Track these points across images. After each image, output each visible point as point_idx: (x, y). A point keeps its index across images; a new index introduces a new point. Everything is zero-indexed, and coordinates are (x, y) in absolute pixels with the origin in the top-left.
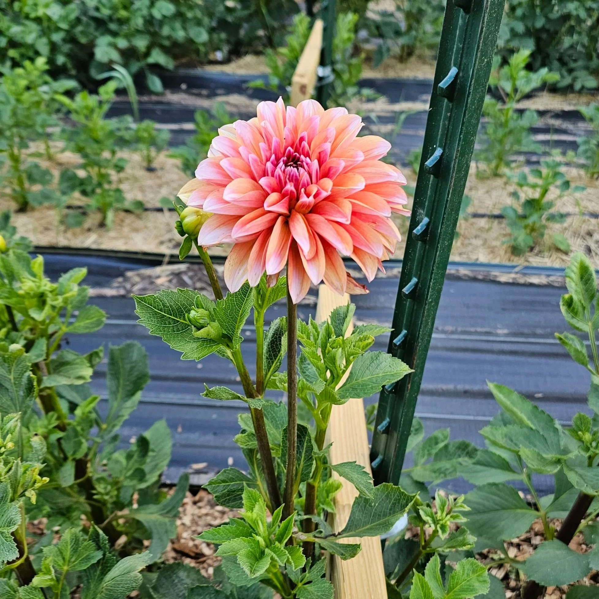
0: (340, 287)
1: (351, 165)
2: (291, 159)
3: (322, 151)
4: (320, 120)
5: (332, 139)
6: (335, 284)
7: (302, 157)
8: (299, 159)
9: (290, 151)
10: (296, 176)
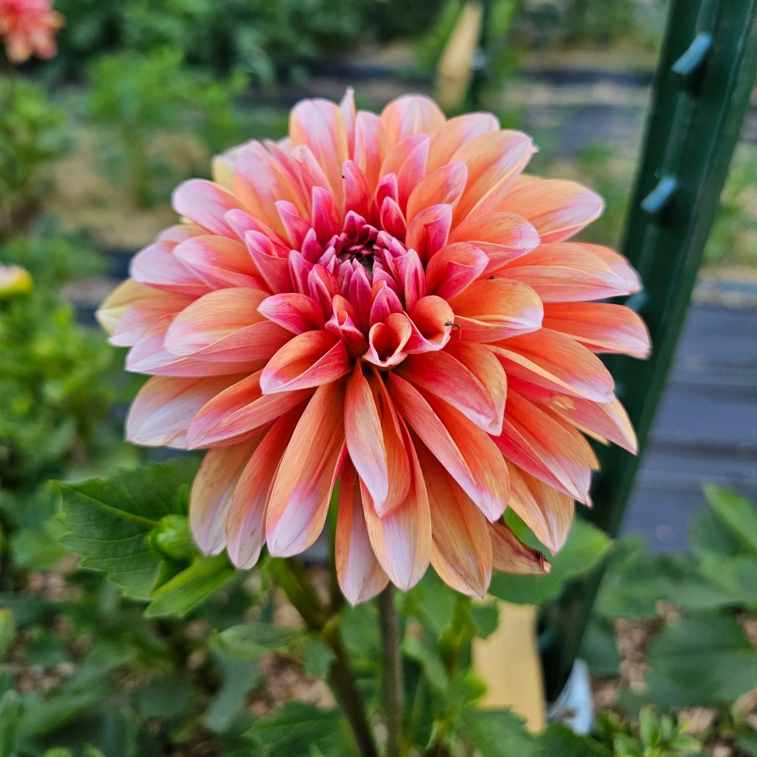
0: (474, 573)
1: (505, 259)
2: (357, 238)
3: (430, 224)
4: (431, 146)
5: (458, 188)
6: (463, 562)
7: (383, 235)
8: (373, 240)
9: (352, 219)
10: (363, 285)
